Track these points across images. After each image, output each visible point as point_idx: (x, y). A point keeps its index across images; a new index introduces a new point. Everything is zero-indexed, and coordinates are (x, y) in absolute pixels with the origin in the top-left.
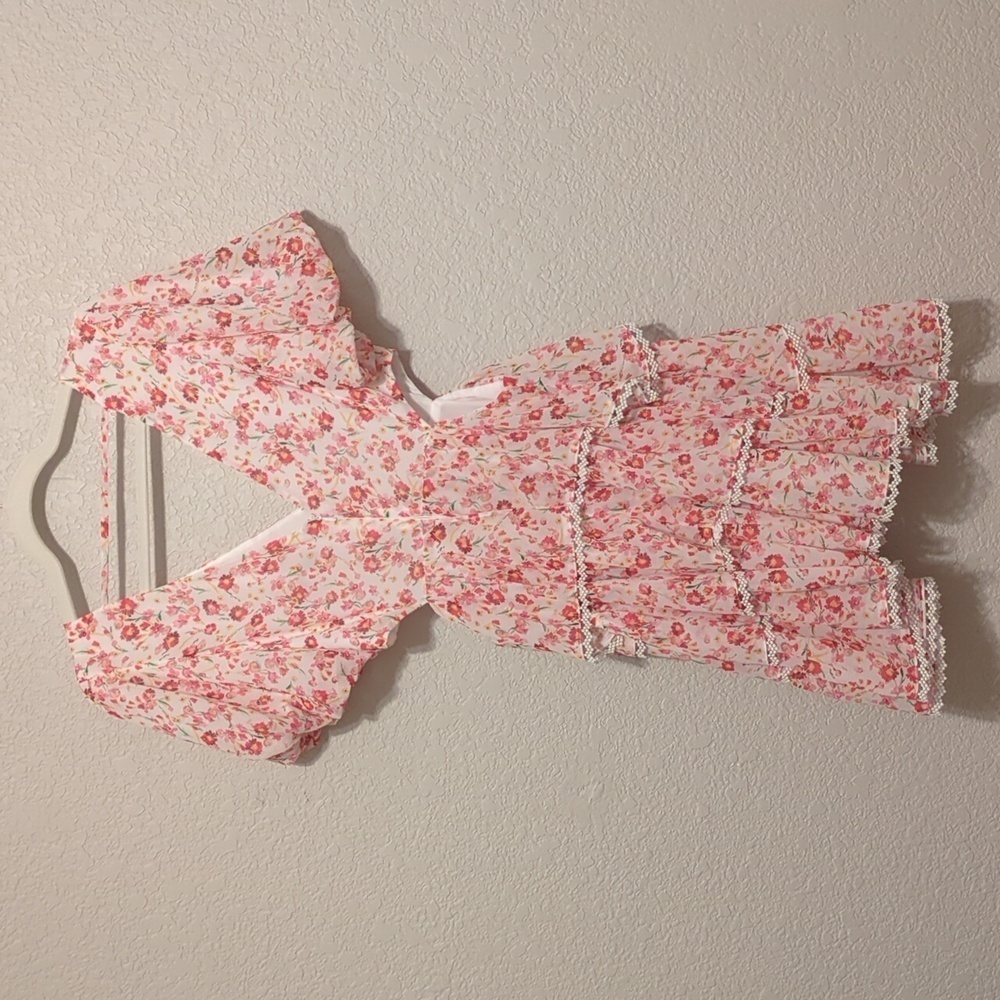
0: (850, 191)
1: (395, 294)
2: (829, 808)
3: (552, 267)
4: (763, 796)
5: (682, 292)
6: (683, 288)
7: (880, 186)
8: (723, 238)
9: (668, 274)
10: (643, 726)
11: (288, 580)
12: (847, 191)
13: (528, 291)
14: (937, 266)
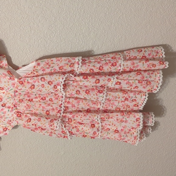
0: (144, 5)
1: (4, 33)
2: (119, 154)
3: (53, 26)
4: (104, 152)
5: (91, 34)
6: (92, 33)
7: (153, 4)
8: (105, 18)
9: (88, 29)
10: (75, 139)
12: (143, 5)
13: (45, 33)
14: (166, 28)
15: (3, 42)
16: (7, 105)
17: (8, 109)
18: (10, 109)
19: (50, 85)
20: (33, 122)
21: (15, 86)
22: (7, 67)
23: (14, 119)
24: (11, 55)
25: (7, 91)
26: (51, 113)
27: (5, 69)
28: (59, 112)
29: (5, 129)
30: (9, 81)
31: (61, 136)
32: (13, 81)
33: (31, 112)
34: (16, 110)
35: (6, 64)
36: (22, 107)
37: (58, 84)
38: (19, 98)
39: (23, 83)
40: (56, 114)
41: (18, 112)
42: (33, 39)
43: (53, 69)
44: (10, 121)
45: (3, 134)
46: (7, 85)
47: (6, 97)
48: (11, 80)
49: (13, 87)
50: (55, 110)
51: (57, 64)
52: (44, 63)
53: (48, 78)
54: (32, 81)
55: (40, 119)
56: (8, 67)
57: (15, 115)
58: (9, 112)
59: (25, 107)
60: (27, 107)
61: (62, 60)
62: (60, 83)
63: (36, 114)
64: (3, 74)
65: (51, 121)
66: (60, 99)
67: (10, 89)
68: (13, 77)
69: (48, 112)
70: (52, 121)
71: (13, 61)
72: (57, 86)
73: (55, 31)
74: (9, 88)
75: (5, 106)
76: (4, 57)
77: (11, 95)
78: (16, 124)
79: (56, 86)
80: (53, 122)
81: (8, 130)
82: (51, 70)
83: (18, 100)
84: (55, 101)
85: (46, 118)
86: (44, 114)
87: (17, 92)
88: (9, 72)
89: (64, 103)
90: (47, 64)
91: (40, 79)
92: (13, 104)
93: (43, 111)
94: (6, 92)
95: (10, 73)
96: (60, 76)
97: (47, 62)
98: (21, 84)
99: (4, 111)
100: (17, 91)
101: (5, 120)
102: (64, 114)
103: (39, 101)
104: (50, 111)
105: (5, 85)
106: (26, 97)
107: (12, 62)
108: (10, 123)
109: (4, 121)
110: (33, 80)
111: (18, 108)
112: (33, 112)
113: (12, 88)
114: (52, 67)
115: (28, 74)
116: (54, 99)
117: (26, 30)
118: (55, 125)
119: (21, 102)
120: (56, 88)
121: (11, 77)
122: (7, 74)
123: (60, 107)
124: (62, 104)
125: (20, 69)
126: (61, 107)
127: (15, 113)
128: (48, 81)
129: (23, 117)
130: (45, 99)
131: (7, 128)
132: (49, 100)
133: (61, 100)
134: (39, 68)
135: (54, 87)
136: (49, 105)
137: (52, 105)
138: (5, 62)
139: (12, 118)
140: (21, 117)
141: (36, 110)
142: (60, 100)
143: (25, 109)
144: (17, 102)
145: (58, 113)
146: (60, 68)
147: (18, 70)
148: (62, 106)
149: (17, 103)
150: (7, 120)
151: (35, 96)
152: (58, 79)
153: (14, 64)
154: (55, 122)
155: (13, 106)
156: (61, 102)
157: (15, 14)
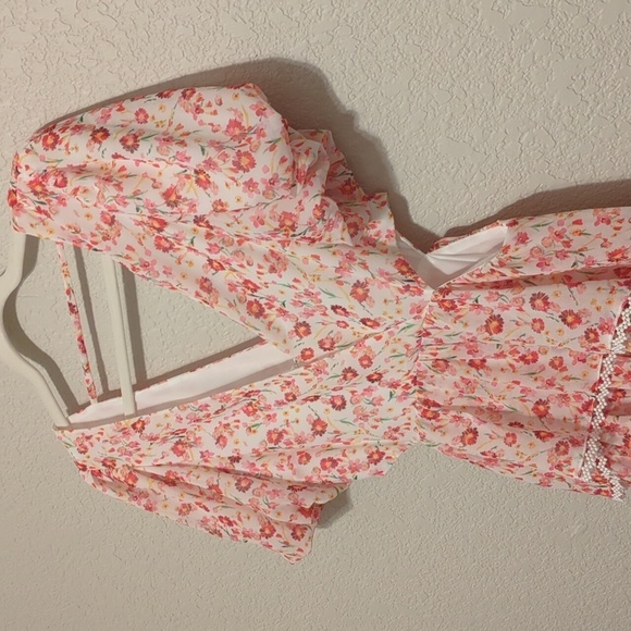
1: (384, 113)
3: (588, 74)
11: (260, 421)
13: (554, 103)
15: (381, 145)
16: (387, 378)
17: (391, 390)
18: (399, 391)
19: (570, 325)
20: (484, 444)
21: (423, 315)
22: (392, 243)
23: (409, 424)
24: (406, 193)
25: (391, 334)
26: (556, 411)
27: (386, 252)
28: (587, 407)
29: (376, 457)
30: (401, 296)
31: (587, 490)
32: (416, 299)
33: (477, 403)
34: (421, 396)
35: (389, 231)
36: (442, 388)
37: (605, 328)
38: (435, 355)
39: (454, 308)
40: (576, 418)
41: (426, 402)
42: (501, 130)
43: (582, 259)
44: (396, 430)
45: (368, 471)
46: (393, 314)
47: (387, 353)
48: (407, 294)
49: (415, 318)
50: (573, 399)
51: (598, 236)
52: (544, 232)
53: (563, 298)
54: (496, 304)
55: (514, 435)
56: (398, 240)
57: (415, 413)
58: (394, 400)
59: (456, 385)
60: (462, 385)
61: (620, 221)
62: (615, 323)
63: (494, 414)
64: (382, 273)
65: (557, 449)
66: (594, 363)
67: (401, 326)
68: (416, 284)
69: (541, 408)
70: (562, 448)
71: (412, 212)
72: (599, 332)
73: (596, 97)
74: (398, 323)
75: (378, 380)
76: (383, 204)
77: (407, 346)
78: (415, 439)
79: (596, 334)
80: (566, 452)
81: (387, 458)
82: (575, 264)
83: (430, 363)
84: (575, 370)
85: (538, 434)
86: (526, 413)
87: (428, 334)
88: (404, 265)
89: (610, 376)
90: (559, 235)
91: (528, 300)
92: (411, 374)
93: (525, 401)
94: (385, 336)
95: (405, 269)
96: (613, 290)
97: (559, 229)
98: (447, 309)
99: (375, 394)
100: (429, 331)
101: (376, 427)
102: (610, 420)
103: (511, 365)
104: (550, 405)
105: (385, 314)
106: (463, 355)
107: (408, 216)
108: (396, 435)
109: (372, 431)
110: (500, 300)
111: (428, 387)
112: (485, 404)
113: (411, 321)
114: (580, 252)
115: (478, 272)
116: (572, 359)
117: (476, 99)
118: (577, 464)
119: (443, 371)
120: (596, 340)
121: (411, 284)
122: (393, 270)
123: (594, 391)
124: (601, 381)
125: (444, 250)
126: (599, 392)
127: (414, 404)
128: (563, 310)
129: (445, 419)
130: (535, 361)
131: (383, 454)
132: (552, 364)
133: (599, 367)
134: (524, 250)
135: (587, 337)
136: (550, 384)
137: (562, 383)
138: (385, 225)
139: (404, 420)
140: (439, 421)
141: (496, 398)
142: (595, 367)
143: (453, 392)
144: (423, 367)
145: (585, 414)
146: (611, 256)
147: (435, 252)
148: (603, 388)
149: (426, 372)
150: (383, 427)
151: (497, 351)
152: (603, 306)
153: (416, 225)
154: (574, 452)
155: (409, 381)
156: (597, 375)
157: (434, 36)
